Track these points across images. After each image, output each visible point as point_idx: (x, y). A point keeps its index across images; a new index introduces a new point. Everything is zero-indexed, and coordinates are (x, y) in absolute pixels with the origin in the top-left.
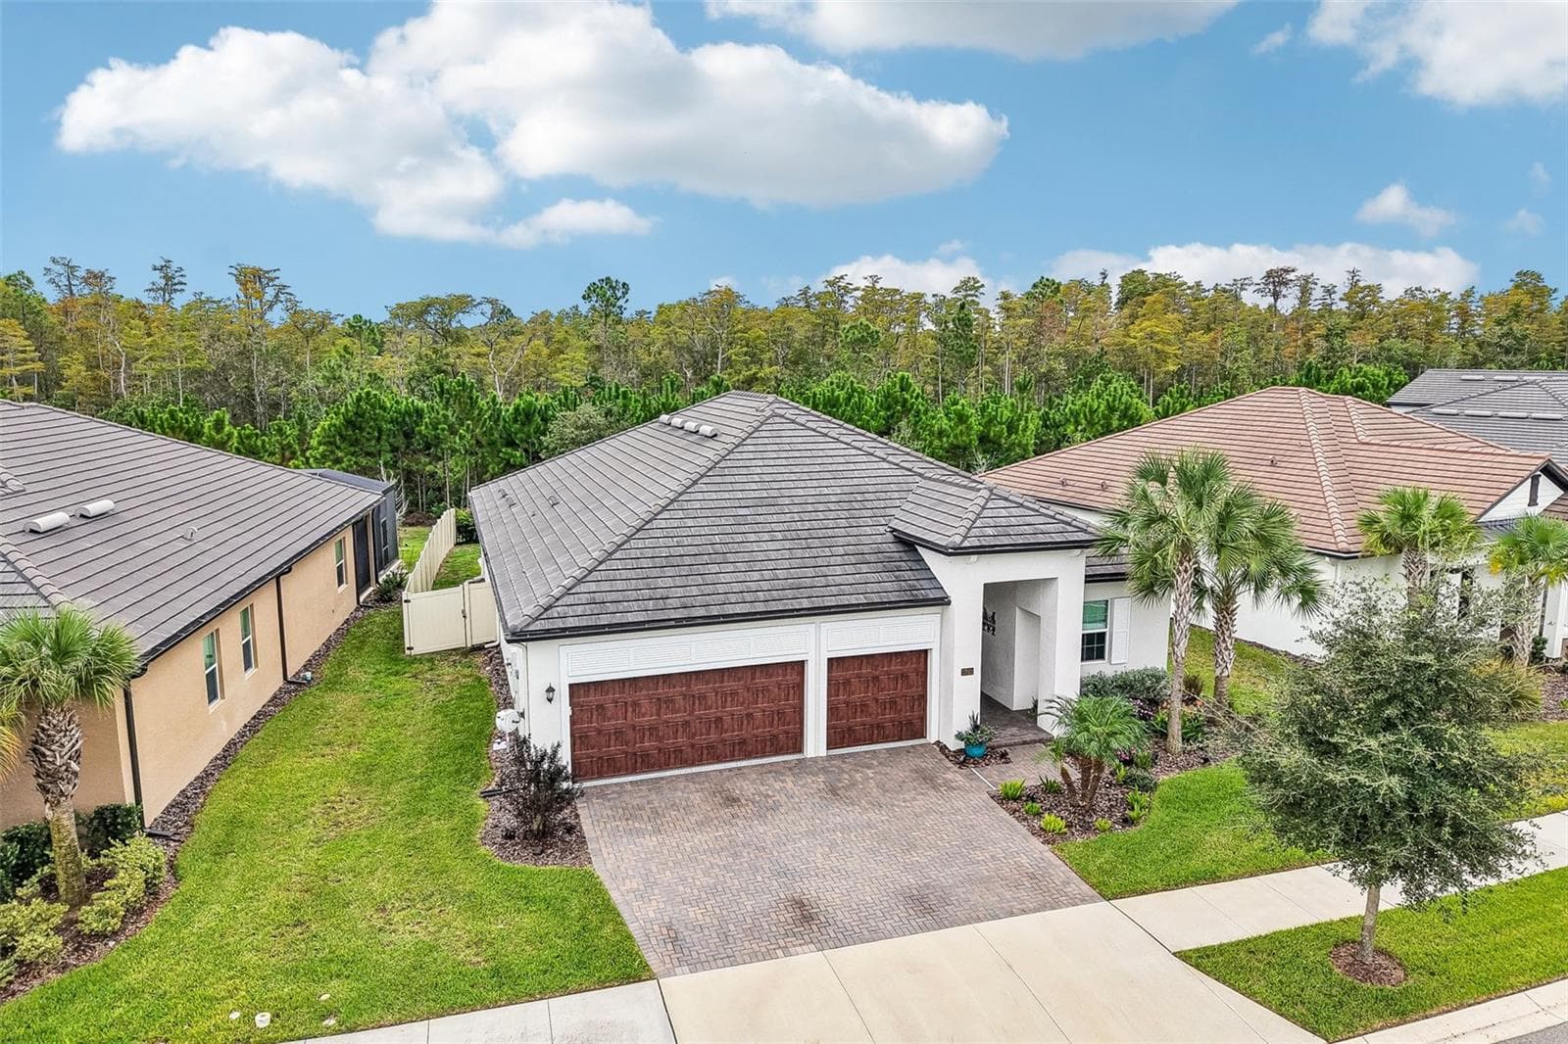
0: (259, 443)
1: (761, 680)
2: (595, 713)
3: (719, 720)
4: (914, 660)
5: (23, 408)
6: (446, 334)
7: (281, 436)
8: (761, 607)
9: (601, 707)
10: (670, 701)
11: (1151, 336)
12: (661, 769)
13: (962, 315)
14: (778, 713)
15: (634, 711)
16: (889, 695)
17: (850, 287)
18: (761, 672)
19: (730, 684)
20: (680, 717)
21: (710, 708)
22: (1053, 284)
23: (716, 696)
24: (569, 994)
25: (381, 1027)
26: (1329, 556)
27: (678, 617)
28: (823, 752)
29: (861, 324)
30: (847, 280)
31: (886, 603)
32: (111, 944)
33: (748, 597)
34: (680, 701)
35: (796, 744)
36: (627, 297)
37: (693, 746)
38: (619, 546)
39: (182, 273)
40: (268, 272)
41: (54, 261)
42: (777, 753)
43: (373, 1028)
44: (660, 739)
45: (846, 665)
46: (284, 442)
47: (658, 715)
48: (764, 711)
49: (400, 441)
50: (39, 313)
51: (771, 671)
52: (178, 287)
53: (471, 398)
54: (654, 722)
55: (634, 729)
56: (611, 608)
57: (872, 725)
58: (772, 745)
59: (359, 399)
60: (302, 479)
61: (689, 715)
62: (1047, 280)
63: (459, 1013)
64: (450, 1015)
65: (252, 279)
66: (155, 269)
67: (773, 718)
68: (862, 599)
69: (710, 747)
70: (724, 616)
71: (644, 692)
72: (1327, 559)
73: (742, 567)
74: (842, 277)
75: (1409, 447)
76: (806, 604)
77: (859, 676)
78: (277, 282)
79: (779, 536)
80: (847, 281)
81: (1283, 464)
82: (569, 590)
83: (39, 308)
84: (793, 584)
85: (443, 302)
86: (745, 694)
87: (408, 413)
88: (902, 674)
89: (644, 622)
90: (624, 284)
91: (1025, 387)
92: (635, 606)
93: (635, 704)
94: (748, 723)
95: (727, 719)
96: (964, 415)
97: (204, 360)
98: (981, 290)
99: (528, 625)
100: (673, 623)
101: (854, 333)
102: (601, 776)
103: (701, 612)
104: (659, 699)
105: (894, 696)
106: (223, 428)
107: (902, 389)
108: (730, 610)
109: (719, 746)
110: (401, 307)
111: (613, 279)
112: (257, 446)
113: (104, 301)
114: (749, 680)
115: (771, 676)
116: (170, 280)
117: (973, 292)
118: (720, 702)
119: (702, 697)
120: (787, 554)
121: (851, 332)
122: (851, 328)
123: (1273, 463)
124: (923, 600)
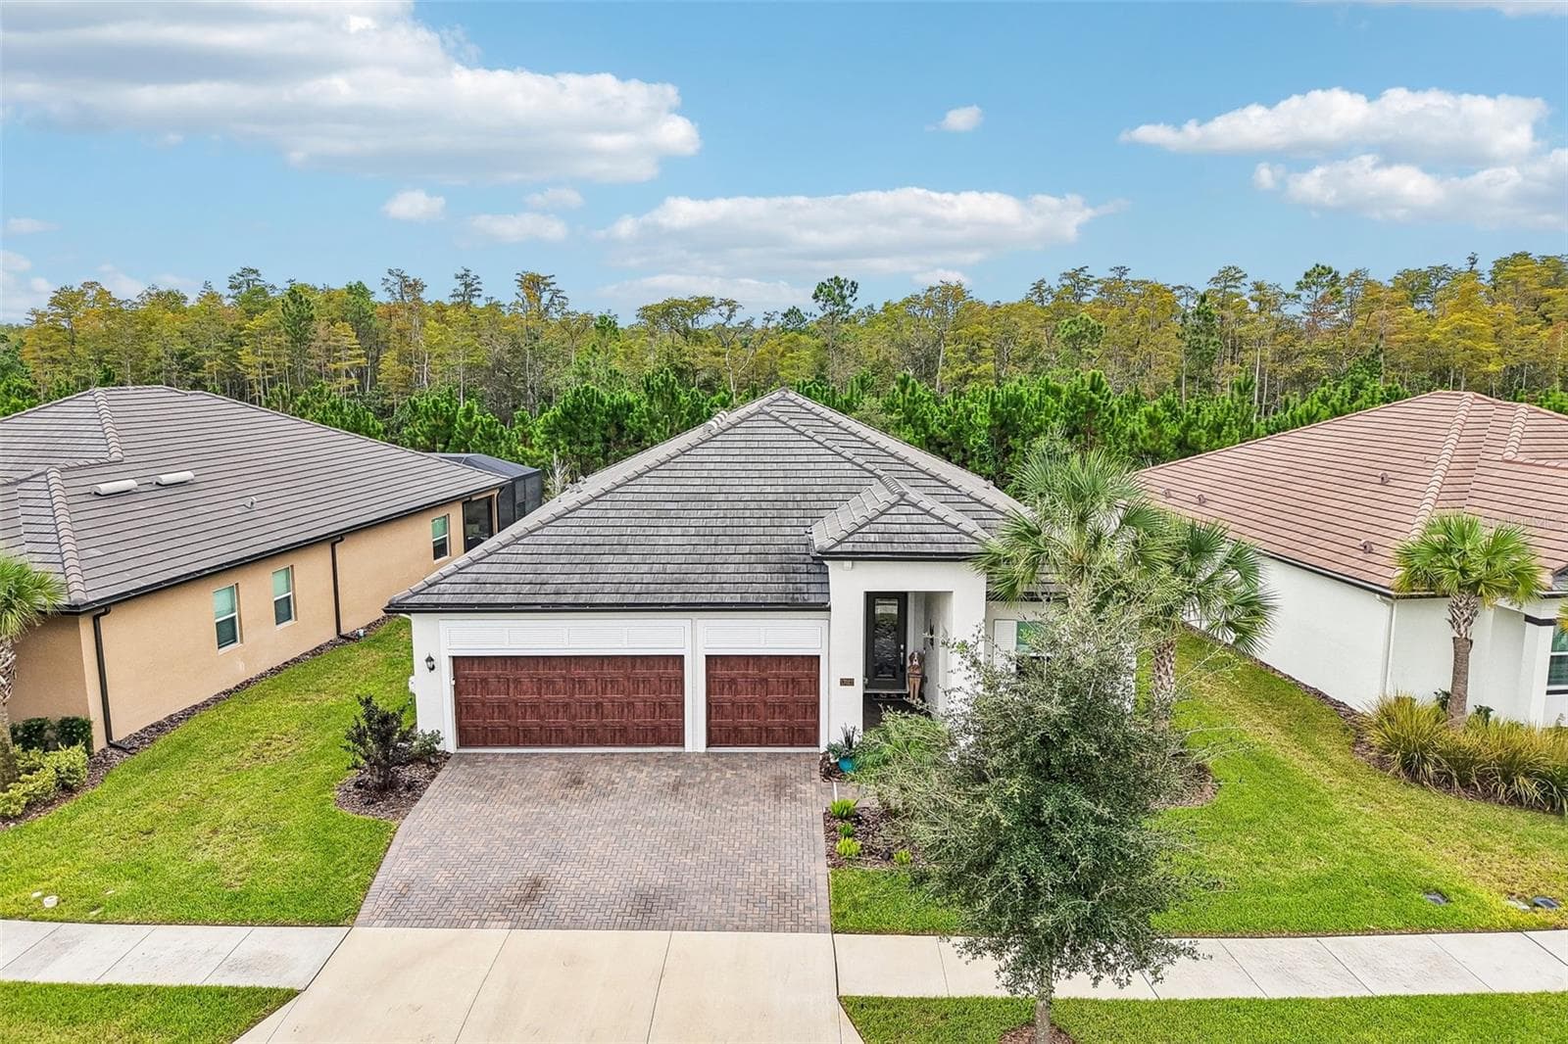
0: (498, 431)
1: (641, 671)
2: (479, 686)
3: (599, 705)
4: (806, 665)
5: (187, 395)
6: (686, 333)
7: (524, 424)
8: (630, 599)
9: (484, 680)
10: (550, 682)
11: (1461, 331)
12: (542, 745)
13: (1202, 308)
14: (660, 704)
15: (516, 687)
16: (778, 698)
17: (1091, 279)
18: (642, 662)
19: (609, 671)
20: (561, 698)
21: (590, 693)
22: (1329, 273)
23: (596, 681)
24: (275, 926)
25: (123, 923)
26: (1380, 593)
27: (545, 601)
28: (702, 748)
29: (1081, 318)
30: (1088, 272)
31: (761, 604)
32: (12, 825)
33: (624, 588)
34: (560, 684)
35: (678, 739)
36: (855, 295)
37: (574, 728)
38: (530, 532)
39: (479, 280)
40: (545, 278)
41: (390, 272)
42: (659, 744)
43: (117, 923)
44: (542, 717)
45: (732, 663)
46: (525, 430)
47: (539, 694)
48: (646, 701)
49: (612, 432)
50: (370, 316)
51: (651, 663)
52: (476, 293)
53: (673, 395)
54: (536, 700)
55: (517, 705)
56: (489, 588)
57: (760, 728)
58: (654, 735)
59: (577, 393)
60: (431, 461)
61: (569, 697)
62: (1323, 268)
63: (184, 924)
64: (177, 924)
65: (533, 284)
66: (457, 278)
67: (655, 709)
68: (737, 599)
69: (591, 730)
70: (591, 605)
71: (525, 671)
72: (1378, 596)
73: (636, 559)
74: (1082, 269)
75: (1555, 467)
76: (677, 599)
77: (745, 676)
78: (553, 287)
79: (692, 531)
80: (1087, 274)
81: (1396, 483)
82: (460, 569)
83: (371, 313)
84: (676, 579)
85: (685, 304)
86: (626, 684)
87: (619, 407)
88: (793, 679)
89: (511, 605)
90: (853, 283)
91: (1246, 388)
92: (511, 588)
93: (517, 681)
94: (629, 711)
95: (607, 705)
96: (1155, 417)
97: (484, 356)
98: (1243, 281)
99: (407, 598)
100: (539, 607)
101: (1071, 329)
102: (485, 745)
103: (570, 599)
104: (539, 679)
105: (784, 700)
106: (472, 417)
107: (1093, 389)
108: (598, 599)
109: (600, 731)
110: (646, 309)
111: (842, 278)
112: (495, 433)
113: (417, 307)
114: (629, 670)
115: (652, 668)
116: (469, 285)
117: (1232, 283)
118: (600, 689)
119: (582, 681)
120: (689, 549)
121: (1069, 327)
122: (1069, 323)
123: (1384, 481)
124: (801, 604)
